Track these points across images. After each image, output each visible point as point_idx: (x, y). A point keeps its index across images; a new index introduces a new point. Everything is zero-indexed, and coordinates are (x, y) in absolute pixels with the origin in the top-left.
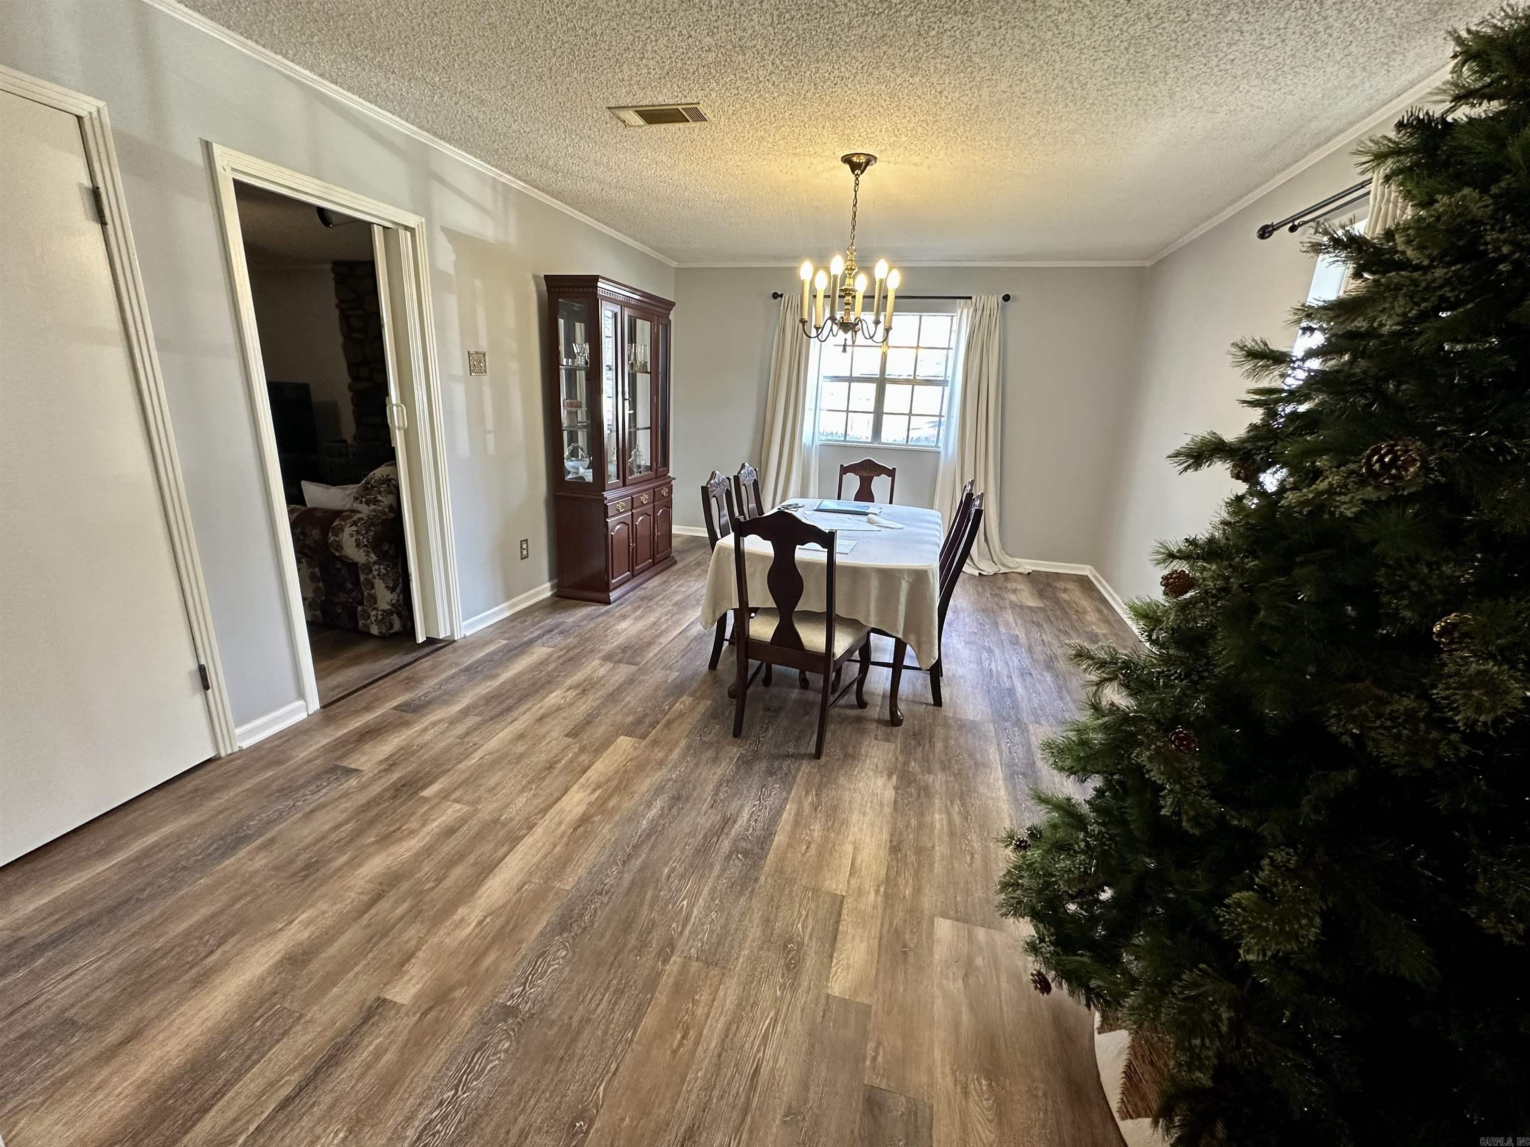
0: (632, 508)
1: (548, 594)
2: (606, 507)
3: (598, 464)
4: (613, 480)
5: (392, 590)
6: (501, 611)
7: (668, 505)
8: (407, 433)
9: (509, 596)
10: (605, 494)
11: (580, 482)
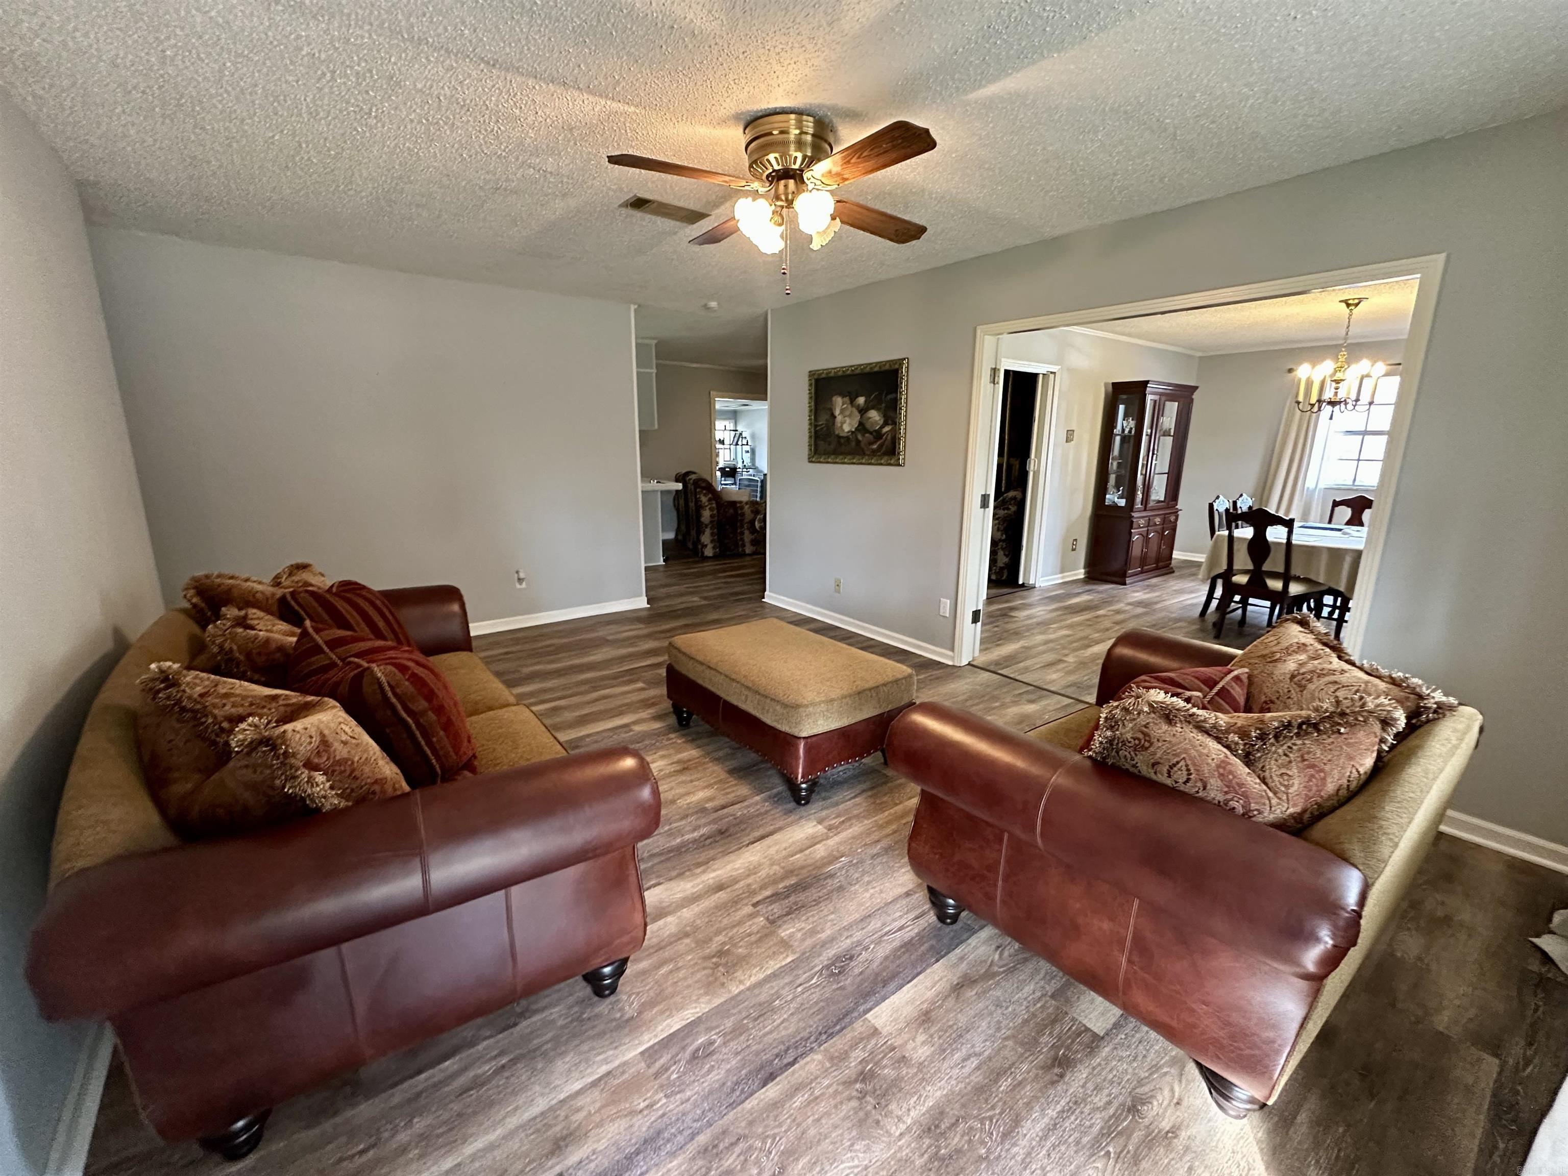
0: (1148, 526)
1: (1082, 576)
2: (1132, 522)
3: (1131, 497)
4: (1138, 505)
5: (1007, 556)
6: (1058, 579)
7: (1174, 529)
8: (1034, 472)
9: (1062, 572)
10: (1133, 514)
11: (1115, 507)
